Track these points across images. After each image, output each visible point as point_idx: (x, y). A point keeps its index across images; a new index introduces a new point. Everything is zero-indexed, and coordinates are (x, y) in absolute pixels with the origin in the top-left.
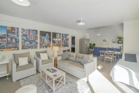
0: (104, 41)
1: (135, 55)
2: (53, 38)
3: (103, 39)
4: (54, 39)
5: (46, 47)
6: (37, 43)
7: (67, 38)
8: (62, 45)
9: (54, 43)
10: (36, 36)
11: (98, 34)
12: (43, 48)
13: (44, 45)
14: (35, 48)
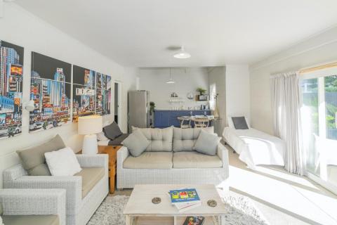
0: (173, 96)
1: (244, 118)
2: (75, 87)
3: (172, 92)
4: (80, 92)
5: (55, 125)
6: (18, 109)
7: (108, 88)
8: (98, 110)
9: (80, 106)
10: (19, 76)
11: (169, 81)
12: (44, 127)
13: (49, 114)
14: (11, 134)
